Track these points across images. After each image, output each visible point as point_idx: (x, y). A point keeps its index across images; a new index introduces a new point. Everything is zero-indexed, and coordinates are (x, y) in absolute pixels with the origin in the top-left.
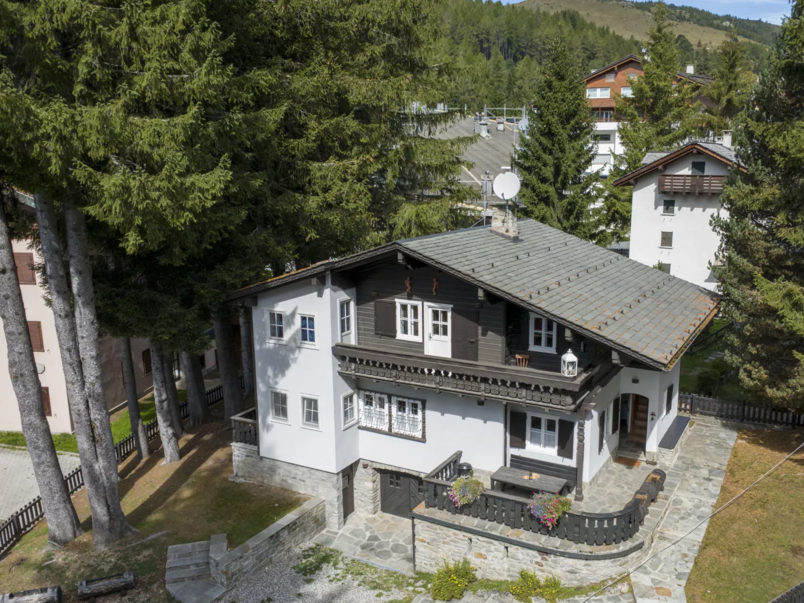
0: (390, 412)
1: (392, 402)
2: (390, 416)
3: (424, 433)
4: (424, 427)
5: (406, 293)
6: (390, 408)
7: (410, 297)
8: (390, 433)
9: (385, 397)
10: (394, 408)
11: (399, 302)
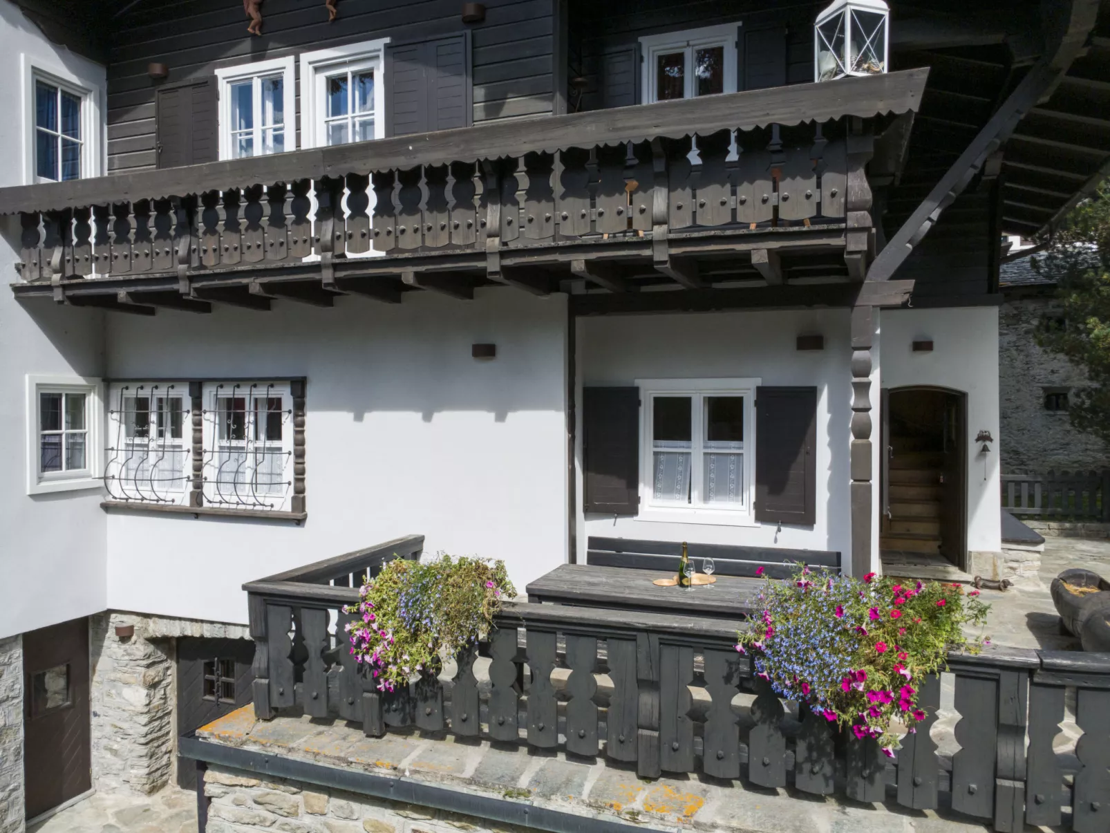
0: (198, 441)
1: (205, 406)
2: (198, 452)
3: (300, 491)
4: (300, 474)
5: (247, 45)
6: (198, 424)
7: (258, 55)
8: (196, 511)
9: (183, 393)
10: (211, 424)
11: (226, 76)
